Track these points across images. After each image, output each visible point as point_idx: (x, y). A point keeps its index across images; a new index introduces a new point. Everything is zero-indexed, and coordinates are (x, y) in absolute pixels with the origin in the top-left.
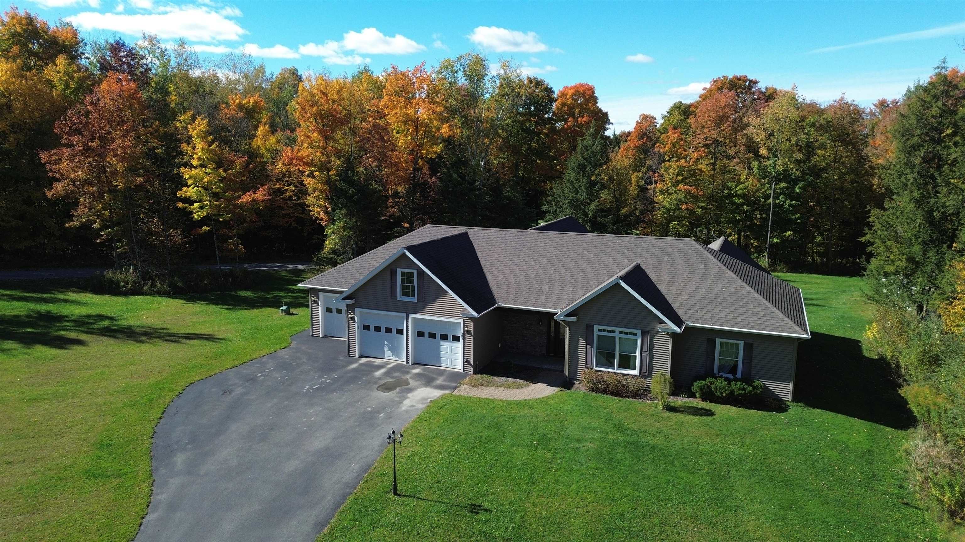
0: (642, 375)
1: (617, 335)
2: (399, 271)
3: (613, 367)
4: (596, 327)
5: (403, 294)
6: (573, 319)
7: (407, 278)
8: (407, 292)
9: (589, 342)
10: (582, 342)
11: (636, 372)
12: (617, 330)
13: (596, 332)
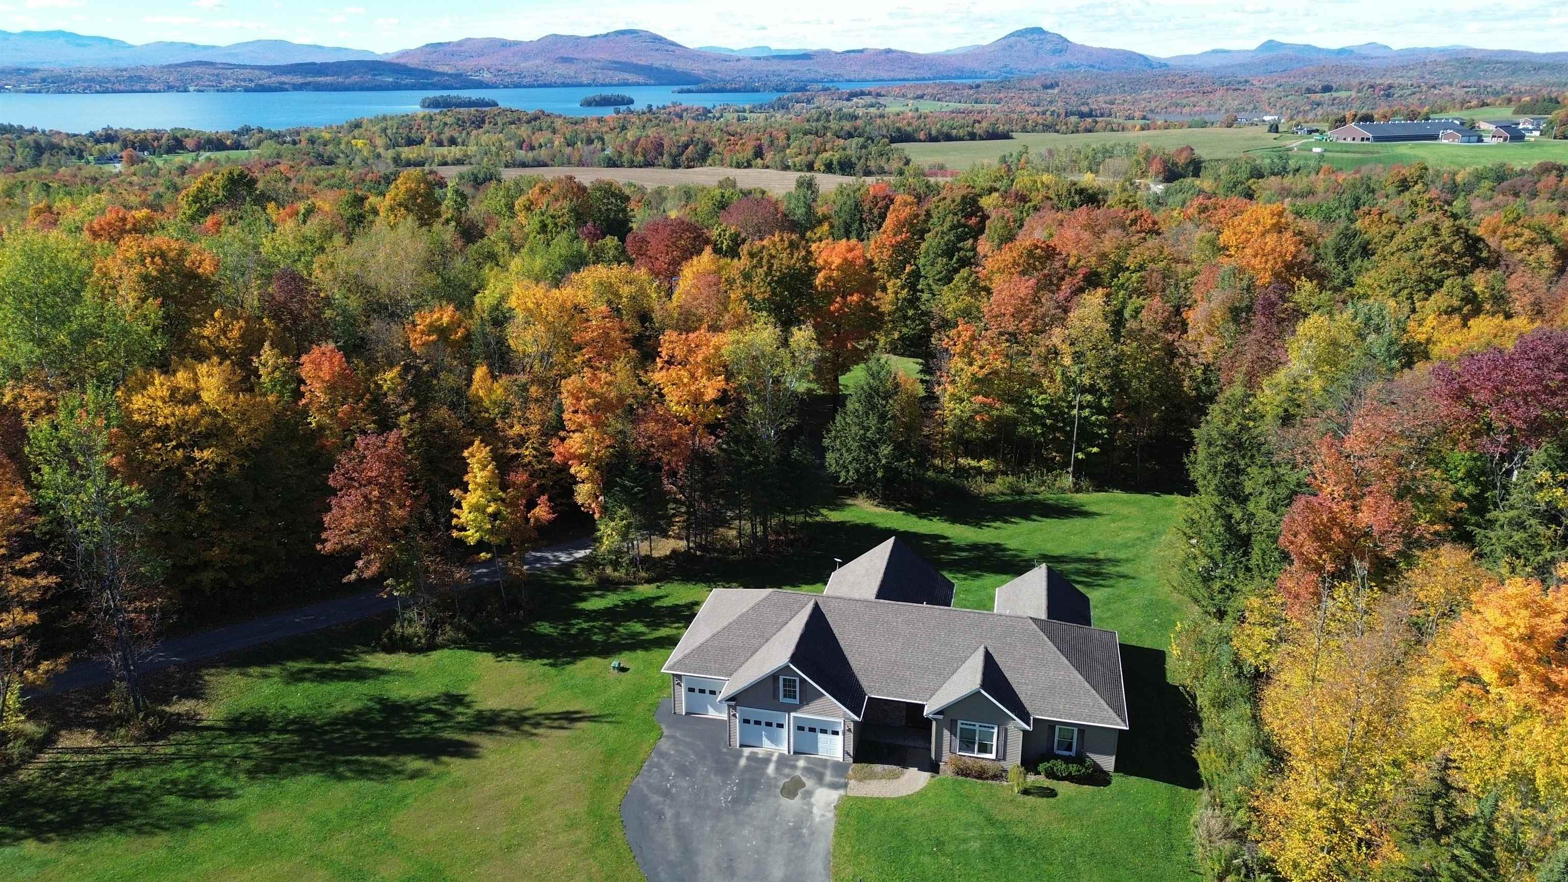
0: (998, 759)
1: (977, 728)
2: (781, 678)
3: (973, 751)
4: (959, 722)
5: (785, 696)
6: (941, 717)
7: (789, 684)
8: (789, 694)
9: (953, 733)
10: (946, 733)
11: (992, 756)
12: (977, 724)
13: (959, 726)
